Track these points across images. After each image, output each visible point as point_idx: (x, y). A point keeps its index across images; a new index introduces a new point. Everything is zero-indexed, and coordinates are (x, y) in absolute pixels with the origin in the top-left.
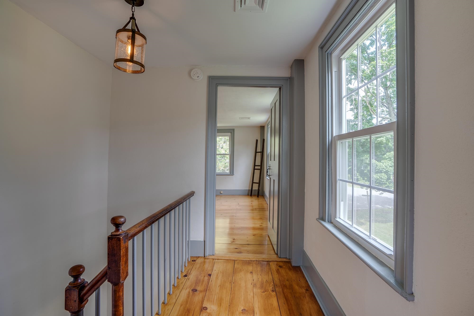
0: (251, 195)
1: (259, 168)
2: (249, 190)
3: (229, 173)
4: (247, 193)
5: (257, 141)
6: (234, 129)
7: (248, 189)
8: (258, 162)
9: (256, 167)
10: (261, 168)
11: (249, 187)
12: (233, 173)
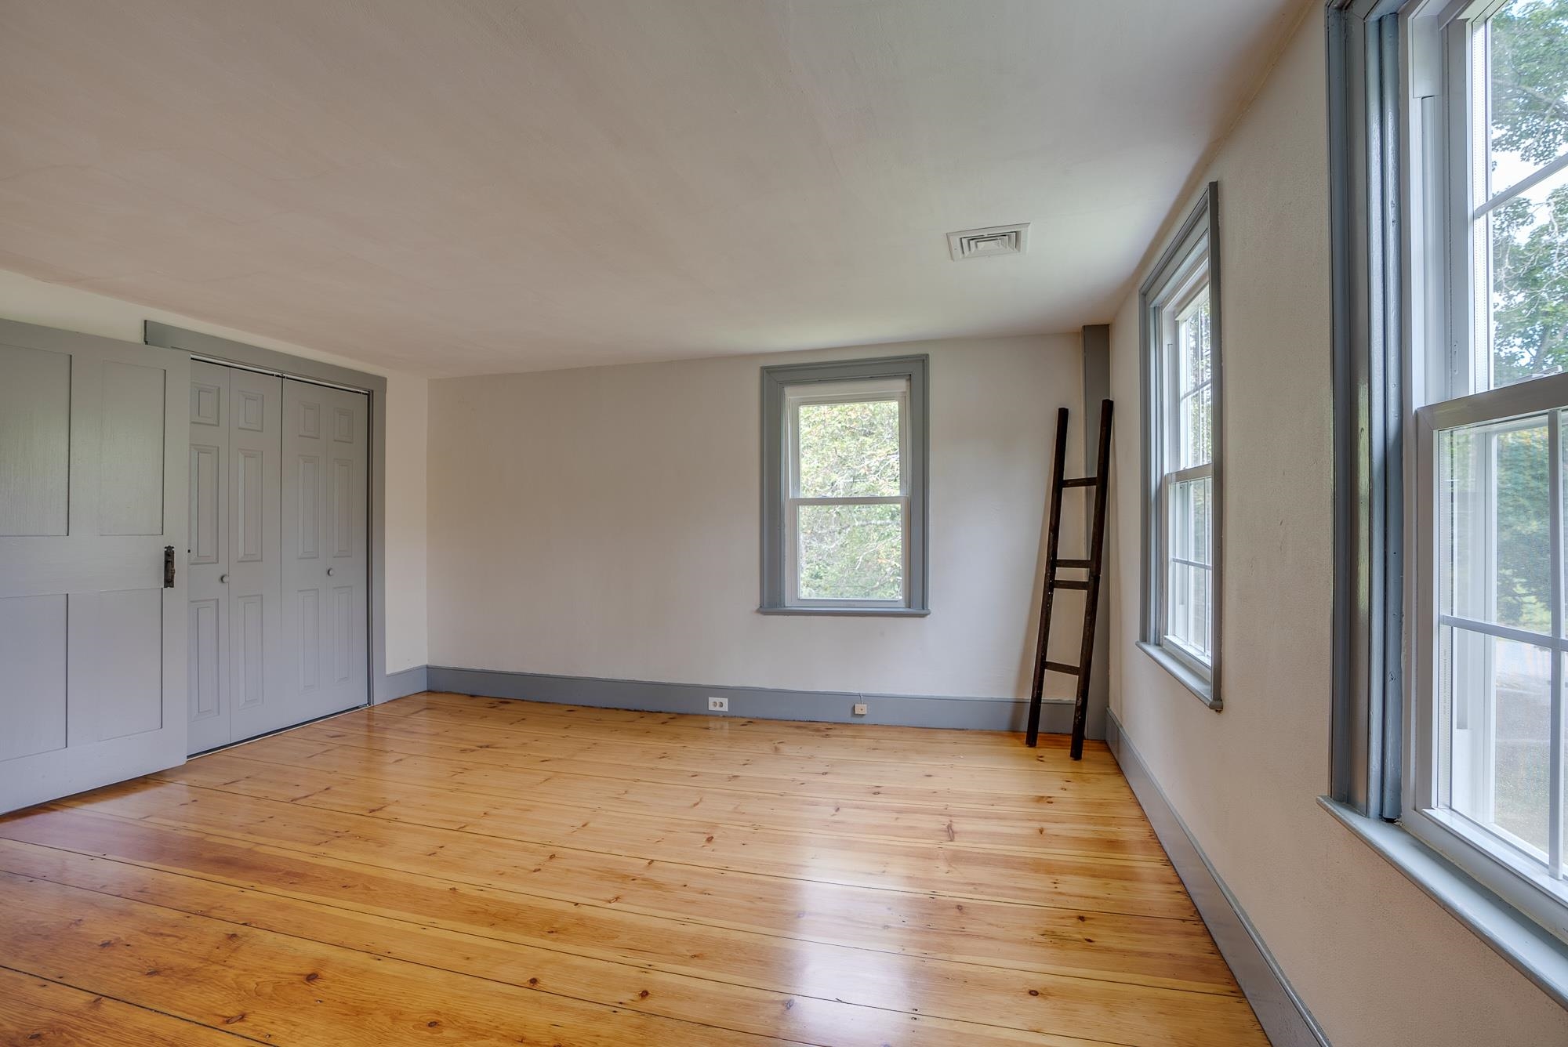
0: (1031, 740)
1: (1082, 575)
2: (1018, 703)
3: (903, 604)
4: (1004, 722)
5: (1063, 415)
6: (927, 355)
7: (1009, 695)
8: (1075, 543)
9: (1061, 574)
10: (1095, 577)
11: (1020, 687)
12: (924, 605)
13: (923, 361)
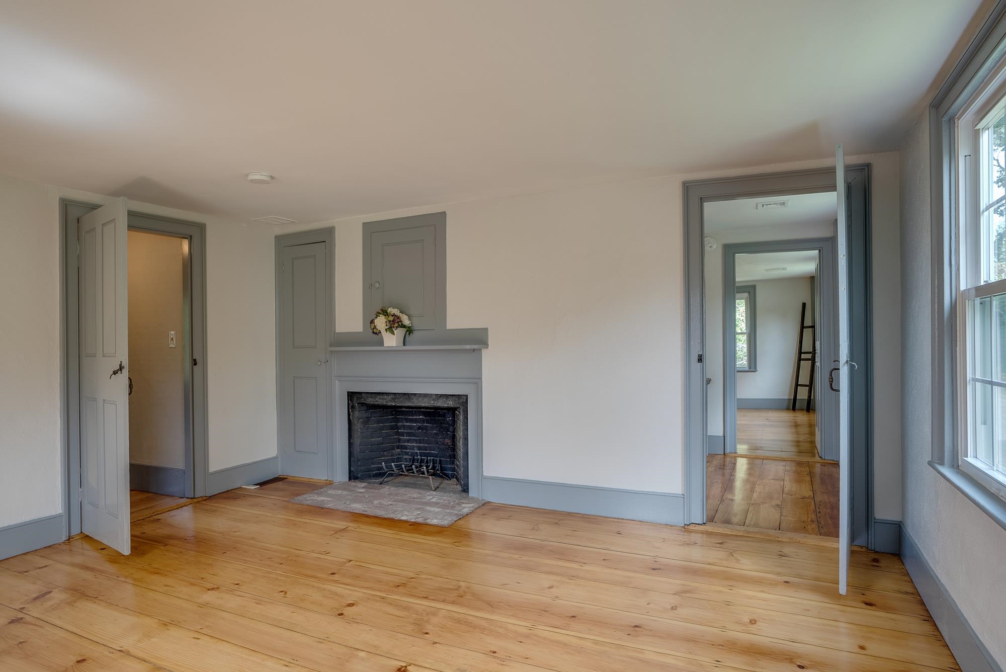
0: (794, 409)
1: (810, 356)
2: (789, 399)
3: (747, 368)
4: (785, 405)
5: (804, 305)
6: (755, 285)
7: (786, 397)
8: (807, 346)
9: (803, 356)
11: (790, 394)
12: (755, 368)
13: (754, 287)
